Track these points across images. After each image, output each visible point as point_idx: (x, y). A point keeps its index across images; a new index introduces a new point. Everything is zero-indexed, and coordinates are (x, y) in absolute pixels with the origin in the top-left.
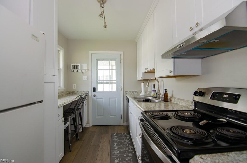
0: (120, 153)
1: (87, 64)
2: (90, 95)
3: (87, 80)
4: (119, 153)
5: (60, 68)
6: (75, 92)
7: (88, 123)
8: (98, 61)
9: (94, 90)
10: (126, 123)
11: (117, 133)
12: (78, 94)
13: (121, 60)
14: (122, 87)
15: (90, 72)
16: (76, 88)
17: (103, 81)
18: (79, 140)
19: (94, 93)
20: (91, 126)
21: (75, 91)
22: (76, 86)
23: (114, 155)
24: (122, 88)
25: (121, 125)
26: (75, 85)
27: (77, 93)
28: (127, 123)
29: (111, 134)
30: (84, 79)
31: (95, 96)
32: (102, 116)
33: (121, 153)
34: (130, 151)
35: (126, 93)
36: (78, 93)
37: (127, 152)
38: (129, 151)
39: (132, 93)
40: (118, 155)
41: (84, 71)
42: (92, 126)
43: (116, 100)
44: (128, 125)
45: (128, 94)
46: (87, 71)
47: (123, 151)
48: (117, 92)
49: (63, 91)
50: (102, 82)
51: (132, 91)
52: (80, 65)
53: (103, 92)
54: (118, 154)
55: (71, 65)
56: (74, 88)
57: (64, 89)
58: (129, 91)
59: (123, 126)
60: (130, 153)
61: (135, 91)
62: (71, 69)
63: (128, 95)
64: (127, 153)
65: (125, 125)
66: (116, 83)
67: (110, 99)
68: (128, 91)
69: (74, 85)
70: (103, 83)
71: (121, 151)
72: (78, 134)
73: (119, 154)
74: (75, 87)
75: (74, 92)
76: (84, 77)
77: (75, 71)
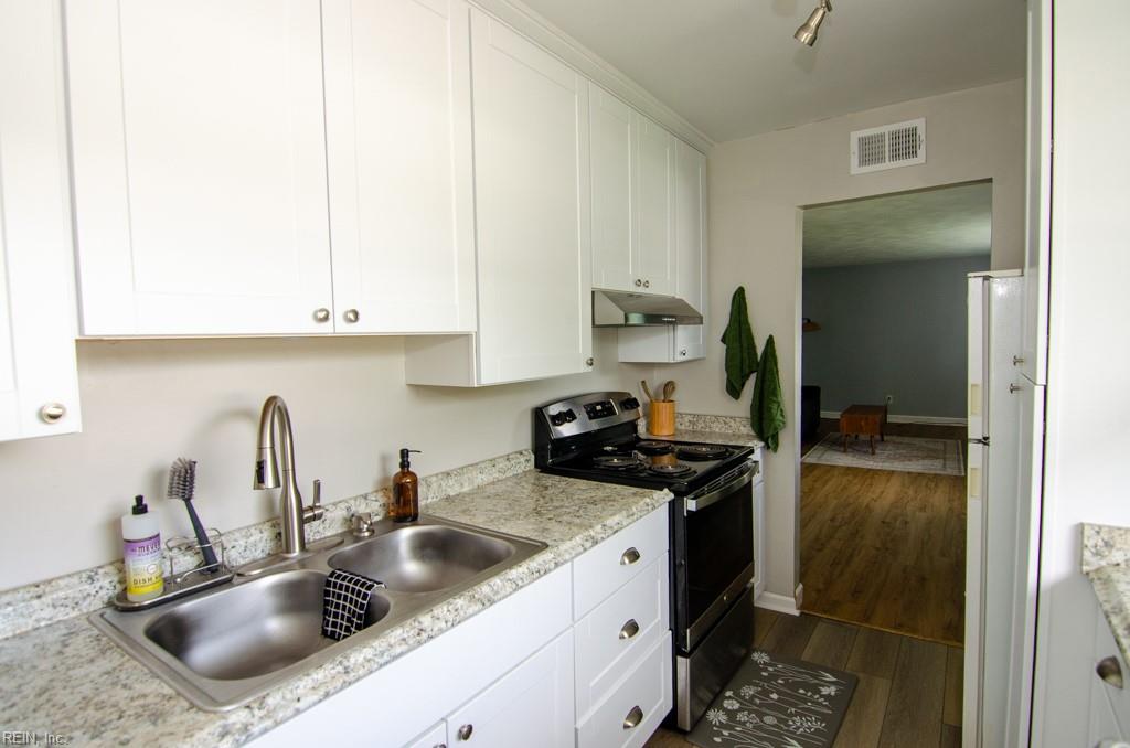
0: (788, 715)
4: (791, 715)
23: (823, 714)
33: (784, 711)
34: (737, 706)
37: (755, 705)
38: (741, 704)
40: (803, 709)
47: (765, 719)
54: (801, 716)
60: (743, 698)
64: (758, 701)
71: (780, 720)
73: (796, 714)
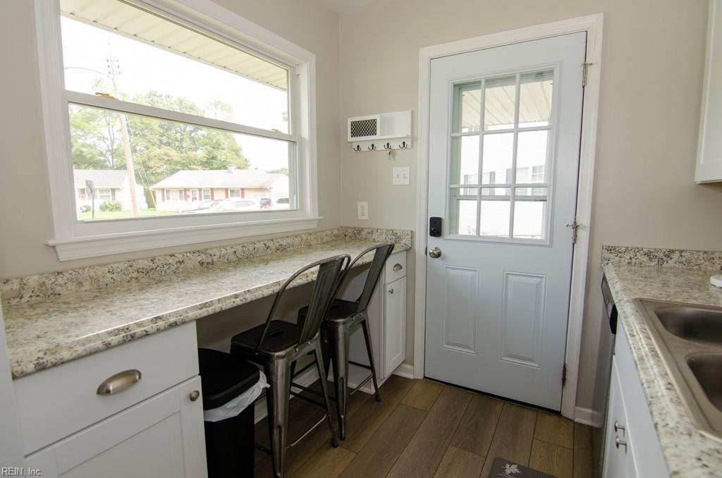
1: (410, 112)
2: (419, 248)
3: (408, 183)
5: (301, 138)
6: (364, 234)
7: (409, 360)
8: (464, 93)
9: (436, 227)
10: (589, 411)
11: (524, 463)
12: (374, 240)
13: (585, 66)
14: (584, 220)
15: (421, 147)
16: (366, 218)
17: (480, 186)
18: (342, 439)
19: (434, 243)
20: (421, 377)
21: (363, 229)
22: (366, 211)
24: (585, 227)
25: (558, 413)
26: (365, 204)
27: (369, 236)
28: (592, 415)
29: (489, 463)
30: (396, 181)
31: (439, 255)
32: (467, 347)
35: (603, 259)
36: (375, 236)
39: (645, 259)
41: (395, 146)
42: (424, 377)
43: (539, 285)
44: (596, 425)
45: (619, 265)
46: (408, 143)
48: (551, 246)
49: (314, 226)
50: (475, 192)
51: (648, 245)
52: (381, 116)
53: (479, 240)
55: (350, 120)
56: (360, 217)
57: (319, 220)
58: (627, 250)
59: (572, 421)
61: (672, 251)
62: (350, 139)
63: (614, 274)
65: (583, 421)
66: (550, 199)
67: (511, 277)
68: (622, 243)
69: (360, 204)
70: (480, 198)
72: (342, 417)
74: (363, 215)
75: (360, 231)
76: (396, 171)
77: (364, 148)
